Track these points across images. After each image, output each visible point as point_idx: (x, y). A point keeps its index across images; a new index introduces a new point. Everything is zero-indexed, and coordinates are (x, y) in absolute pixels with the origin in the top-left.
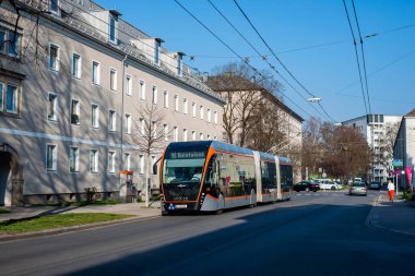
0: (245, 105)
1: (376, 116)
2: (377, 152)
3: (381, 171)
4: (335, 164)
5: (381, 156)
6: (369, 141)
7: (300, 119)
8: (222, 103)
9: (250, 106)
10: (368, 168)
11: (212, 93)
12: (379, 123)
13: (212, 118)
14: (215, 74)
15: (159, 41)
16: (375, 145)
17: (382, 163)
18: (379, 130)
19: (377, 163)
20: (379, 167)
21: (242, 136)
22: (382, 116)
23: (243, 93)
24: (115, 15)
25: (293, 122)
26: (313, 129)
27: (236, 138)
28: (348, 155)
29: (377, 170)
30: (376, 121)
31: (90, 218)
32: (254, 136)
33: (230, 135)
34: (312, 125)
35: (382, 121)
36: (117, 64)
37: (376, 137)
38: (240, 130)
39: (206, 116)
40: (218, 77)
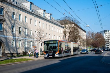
0: (70, 28)
1: (107, 31)
2: (107, 40)
3: (108, 46)
4: (95, 44)
5: (108, 42)
6: (105, 38)
7: (86, 32)
8: (63, 28)
9: (71, 28)
10: (105, 45)
11: (60, 25)
12: (107, 33)
13: (60, 32)
14: (61, 20)
15: (44, 11)
16: (107, 38)
17: (108, 43)
18: (108, 34)
19: (107, 43)
20: (108, 45)
21: (69, 36)
22: (108, 31)
23: (69, 25)
24: (31, 3)
25: (84, 32)
26: (89, 35)
27: (67, 37)
28: (99, 41)
29: (107, 46)
30: (107, 32)
31: (21, 60)
32: (72, 37)
33: (65, 36)
34: (89, 33)
35: (108, 32)
36: (32, 17)
37: (107, 36)
38: (68, 35)
39: (58, 31)
40: (62, 20)
